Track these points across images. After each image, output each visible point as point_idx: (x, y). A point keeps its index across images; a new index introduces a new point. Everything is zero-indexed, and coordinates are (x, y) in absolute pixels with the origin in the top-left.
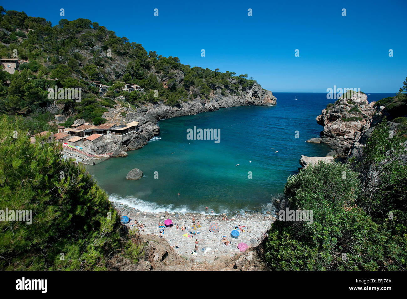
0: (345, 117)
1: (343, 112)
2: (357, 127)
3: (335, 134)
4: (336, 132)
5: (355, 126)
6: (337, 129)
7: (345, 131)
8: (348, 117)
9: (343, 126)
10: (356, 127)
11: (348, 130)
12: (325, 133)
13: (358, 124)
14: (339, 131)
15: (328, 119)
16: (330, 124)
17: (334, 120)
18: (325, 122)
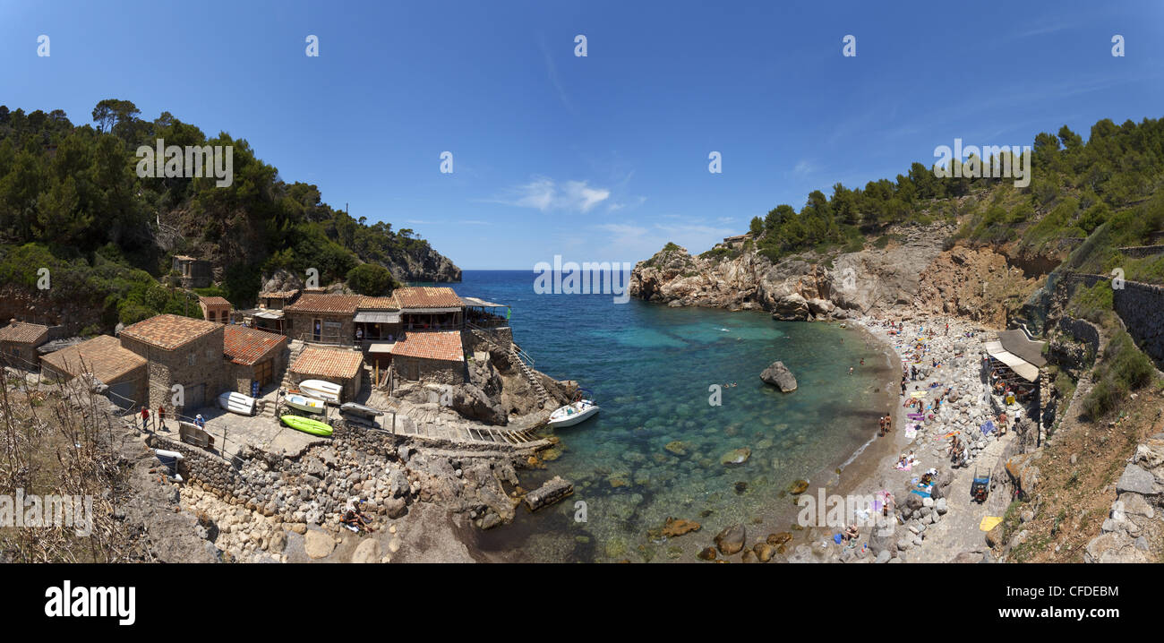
7: (689, 288)
12: (666, 296)
13: (699, 279)
15: (664, 277)
16: (668, 284)
17: (672, 278)
18: (661, 282)
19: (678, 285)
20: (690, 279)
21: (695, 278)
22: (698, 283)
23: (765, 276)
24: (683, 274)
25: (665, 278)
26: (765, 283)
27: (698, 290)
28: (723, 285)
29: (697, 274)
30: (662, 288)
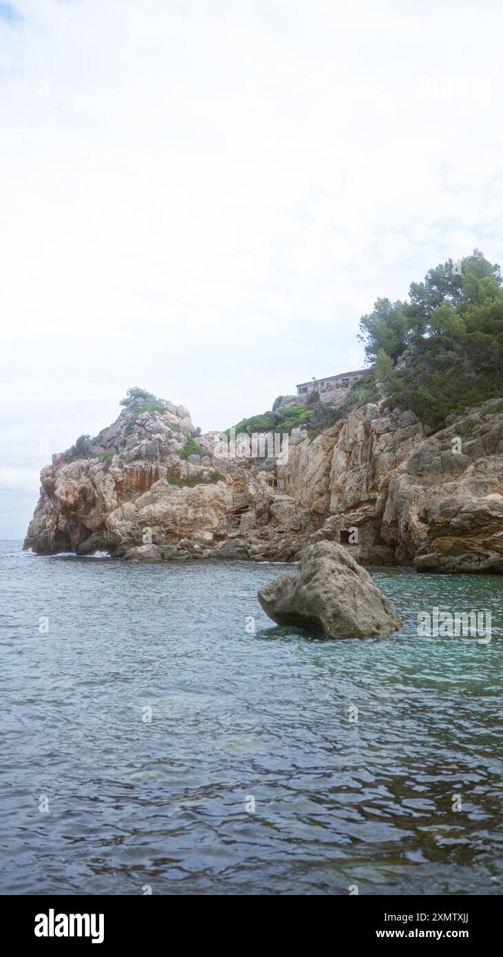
0: (178, 475)
1: (167, 458)
2: (222, 501)
3: (163, 535)
4: (166, 526)
5: (217, 497)
6: (166, 515)
7: (192, 518)
8: (184, 472)
9: (181, 504)
10: (218, 502)
11: (200, 515)
12: (123, 538)
13: (222, 492)
14: (175, 523)
15: (119, 486)
16: (128, 506)
17: (142, 487)
18: (110, 498)
19: (159, 508)
20: (195, 489)
21: (209, 490)
22: (217, 504)
23: (404, 465)
24: (174, 477)
25: (122, 490)
26: (404, 484)
27: (216, 522)
28: (286, 505)
29: (215, 478)
30: (113, 518)
